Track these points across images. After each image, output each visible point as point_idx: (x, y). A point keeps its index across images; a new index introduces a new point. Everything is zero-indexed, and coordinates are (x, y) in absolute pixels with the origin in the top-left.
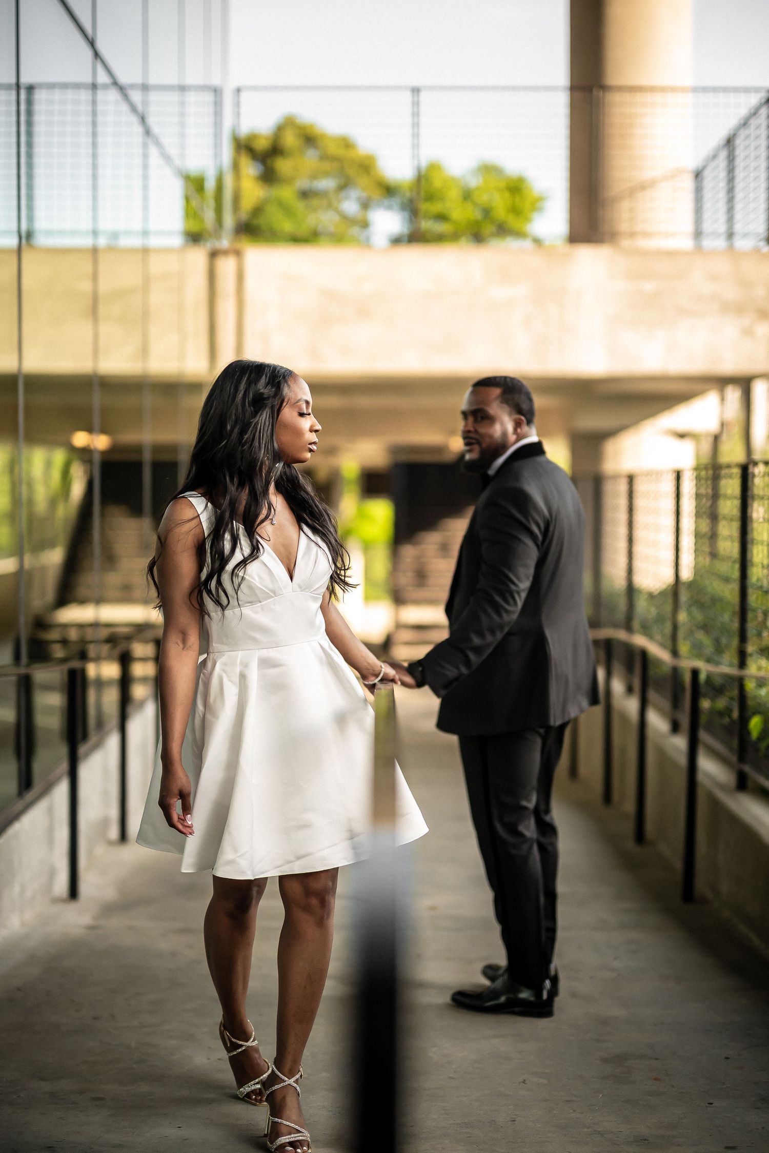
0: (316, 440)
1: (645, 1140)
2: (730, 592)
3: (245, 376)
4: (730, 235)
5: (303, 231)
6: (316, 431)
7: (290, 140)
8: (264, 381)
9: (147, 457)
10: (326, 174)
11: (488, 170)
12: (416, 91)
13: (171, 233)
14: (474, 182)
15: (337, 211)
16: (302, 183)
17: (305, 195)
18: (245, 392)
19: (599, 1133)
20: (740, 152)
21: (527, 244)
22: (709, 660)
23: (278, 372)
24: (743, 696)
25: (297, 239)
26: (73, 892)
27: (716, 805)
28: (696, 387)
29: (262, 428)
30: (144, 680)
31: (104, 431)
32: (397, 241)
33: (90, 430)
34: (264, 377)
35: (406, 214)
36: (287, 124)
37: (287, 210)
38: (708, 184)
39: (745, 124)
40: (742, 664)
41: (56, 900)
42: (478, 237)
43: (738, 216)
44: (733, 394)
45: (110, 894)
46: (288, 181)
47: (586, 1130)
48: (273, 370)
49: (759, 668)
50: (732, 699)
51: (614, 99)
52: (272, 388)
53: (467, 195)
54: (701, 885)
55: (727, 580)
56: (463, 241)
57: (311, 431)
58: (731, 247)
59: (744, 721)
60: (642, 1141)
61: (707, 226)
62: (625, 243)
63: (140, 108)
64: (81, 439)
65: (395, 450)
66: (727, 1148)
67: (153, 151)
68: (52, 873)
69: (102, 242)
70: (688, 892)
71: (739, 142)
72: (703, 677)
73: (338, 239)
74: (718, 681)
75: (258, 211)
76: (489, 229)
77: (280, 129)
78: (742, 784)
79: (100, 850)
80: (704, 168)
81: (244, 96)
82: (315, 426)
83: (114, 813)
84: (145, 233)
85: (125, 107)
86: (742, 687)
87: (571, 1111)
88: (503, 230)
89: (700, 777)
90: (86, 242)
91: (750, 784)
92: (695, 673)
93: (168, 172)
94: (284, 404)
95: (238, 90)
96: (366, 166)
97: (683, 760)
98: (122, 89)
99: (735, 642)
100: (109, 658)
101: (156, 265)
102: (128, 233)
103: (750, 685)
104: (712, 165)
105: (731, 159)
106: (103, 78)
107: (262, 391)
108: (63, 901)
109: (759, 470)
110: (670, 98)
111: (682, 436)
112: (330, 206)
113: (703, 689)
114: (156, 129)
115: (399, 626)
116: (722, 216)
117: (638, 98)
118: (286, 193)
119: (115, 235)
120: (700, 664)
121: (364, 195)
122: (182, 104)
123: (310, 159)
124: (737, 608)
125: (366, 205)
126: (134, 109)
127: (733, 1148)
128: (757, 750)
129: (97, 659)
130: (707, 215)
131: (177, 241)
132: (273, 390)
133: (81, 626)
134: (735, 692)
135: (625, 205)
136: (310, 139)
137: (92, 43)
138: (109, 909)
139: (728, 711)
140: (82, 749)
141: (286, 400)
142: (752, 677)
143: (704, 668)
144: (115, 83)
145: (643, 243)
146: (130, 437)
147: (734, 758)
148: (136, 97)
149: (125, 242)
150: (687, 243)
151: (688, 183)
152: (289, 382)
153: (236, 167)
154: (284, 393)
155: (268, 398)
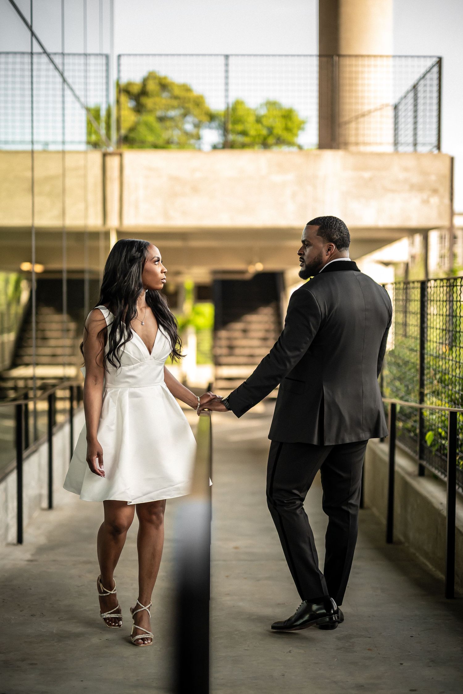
0: (165, 277)
1: (362, 686)
2: (415, 358)
3: (125, 247)
4: (415, 144)
5: (161, 142)
6: (165, 272)
7: (152, 86)
8: (135, 250)
9: (65, 276)
10: (173, 108)
11: (271, 104)
12: (227, 57)
13: (80, 142)
14: (263, 112)
15: (181, 129)
16: (159, 113)
17: (161, 119)
18: (126, 256)
19: (335, 682)
20: (420, 95)
21: (294, 149)
22: (401, 398)
23: (142, 244)
24: (422, 420)
25: (156, 147)
26: (20, 539)
27: (406, 485)
28: (396, 235)
29: (134, 275)
30: (63, 411)
31: (38, 262)
32: (215, 147)
33: (30, 261)
34: (135, 247)
35: (221, 132)
36: (150, 77)
37: (150, 129)
38: (401, 113)
39: (423, 77)
40: (422, 401)
41: (9, 544)
42: (265, 145)
43: (420, 133)
44: (418, 239)
45: (42, 540)
46: (150, 111)
47: (326, 680)
48: (139, 244)
49: (432, 403)
50: (415, 421)
51: (346, 62)
52: (139, 253)
53: (259, 120)
54: (398, 533)
55: (412, 350)
56: (256, 147)
57: (162, 272)
58: (415, 150)
59: (423, 435)
60: (360, 687)
61: (402, 139)
62: (353, 148)
63: (60, 67)
64: (26, 266)
65: (215, 272)
66: (411, 690)
67: (68, 92)
68: (7, 528)
69: (38, 147)
70: (390, 537)
71: (420, 88)
72: (398, 408)
73: (181, 146)
74: (408, 411)
75: (132, 129)
76: (271, 140)
77: (145, 81)
78: (422, 472)
79: (37, 513)
80: (399, 103)
81: (123, 60)
82: (163, 270)
83: (45, 491)
84: (63, 143)
85: (51, 66)
86: (421, 414)
87: (318, 669)
88: (280, 141)
89: (397, 468)
90: (28, 147)
91: (426, 472)
92: (393, 406)
93: (77, 105)
94: (146, 261)
95: (119, 56)
96: (198, 102)
97: (387, 458)
98: (48, 55)
99: (418, 387)
100: (42, 399)
101: (70, 161)
102: (54, 142)
103: (426, 413)
104: (404, 102)
105: (416, 98)
106: (37, 48)
107: (134, 255)
108: (14, 545)
109: (432, 284)
110: (379, 61)
111: (387, 264)
112: (177, 126)
113: (398, 415)
114: (70, 80)
115: (218, 379)
116: (410, 133)
117: (360, 61)
118: (151, 119)
119: (46, 144)
120: (397, 401)
121: (196, 120)
122: (86, 64)
123: (164, 99)
124: (418, 367)
125: (197, 126)
126: (56, 68)
127: (415, 690)
128: (431, 452)
129: (35, 399)
130: (401, 132)
131: (83, 147)
132: (140, 254)
133: (26, 379)
134: (418, 418)
135: (353, 125)
136: (164, 86)
137: (30, 28)
138: (41, 550)
139: (413, 429)
140: (25, 454)
141: (146, 258)
142: (427, 408)
143: (399, 403)
144: (45, 52)
145: (362, 148)
146: (54, 266)
147: (417, 457)
148: (58, 60)
149: (52, 148)
150: (390, 149)
151: (390, 113)
152: (148, 249)
153: (118, 102)
154: (146, 255)
155: (137, 258)
